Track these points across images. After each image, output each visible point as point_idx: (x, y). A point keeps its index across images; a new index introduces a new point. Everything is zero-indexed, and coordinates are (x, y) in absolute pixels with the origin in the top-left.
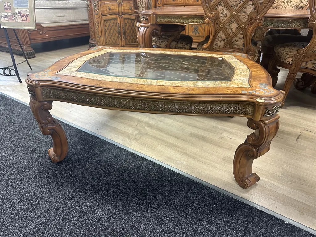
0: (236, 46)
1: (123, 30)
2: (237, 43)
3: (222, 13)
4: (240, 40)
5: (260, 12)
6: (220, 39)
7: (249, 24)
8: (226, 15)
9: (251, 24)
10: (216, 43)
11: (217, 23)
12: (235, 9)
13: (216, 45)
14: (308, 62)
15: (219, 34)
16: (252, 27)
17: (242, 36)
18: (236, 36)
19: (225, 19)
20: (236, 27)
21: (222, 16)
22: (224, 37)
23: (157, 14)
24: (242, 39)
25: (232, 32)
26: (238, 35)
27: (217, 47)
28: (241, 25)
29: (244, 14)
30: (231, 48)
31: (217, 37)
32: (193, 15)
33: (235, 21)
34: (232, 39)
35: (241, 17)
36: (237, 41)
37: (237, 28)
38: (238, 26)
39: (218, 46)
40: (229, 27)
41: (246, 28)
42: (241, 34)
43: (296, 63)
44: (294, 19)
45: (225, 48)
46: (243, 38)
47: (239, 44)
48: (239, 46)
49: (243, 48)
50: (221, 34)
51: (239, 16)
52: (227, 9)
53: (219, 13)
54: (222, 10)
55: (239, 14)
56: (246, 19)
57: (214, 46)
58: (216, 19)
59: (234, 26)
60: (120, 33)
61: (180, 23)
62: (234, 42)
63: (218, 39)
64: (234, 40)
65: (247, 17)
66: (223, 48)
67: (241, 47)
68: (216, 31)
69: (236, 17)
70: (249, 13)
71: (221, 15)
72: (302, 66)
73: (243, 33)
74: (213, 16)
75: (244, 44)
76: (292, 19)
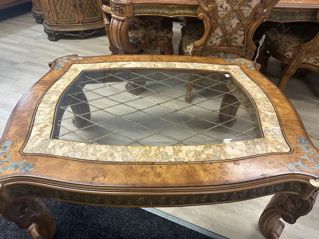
0: (234, 44)
1: (78, 3)
2: (236, 40)
3: (221, 7)
4: (240, 37)
5: (267, 5)
6: (217, 36)
7: (252, 20)
8: (226, 9)
9: (255, 19)
10: (211, 40)
11: (214, 18)
12: (238, 2)
13: (211, 43)
14: (310, 58)
15: (216, 31)
16: (256, 23)
17: (242, 33)
18: (236, 33)
19: (225, 13)
20: (236, 23)
21: (221, 10)
22: (221, 34)
23: (134, 4)
24: (242, 36)
25: (231, 29)
26: (239, 32)
27: (212, 45)
28: (243, 21)
29: (248, 8)
30: (228, 47)
31: (213, 34)
32: (182, 5)
33: (236, 16)
34: (231, 37)
35: (244, 12)
36: (236, 39)
37: (238, 24)
38: (240, 21)
39: (214, 44)
40: (229, 23)
41: (248, 23)
42: (242, 30)
43: (297, 58)
44: (301, 10)
45: (221, 46)
46: (244, 34)
47: (238, 42)
48: (238, 44)
49: (242, 45)
50: (218, 31)
51: (241, 11)
52: (228, 2)
53: (217, 5)
54: (221, 2)
55: (242, 8)
56: (249, 14)
57: (209, 44)
58: (213, 14)
59: (235, 22)
60: (75, 6)
61: (164, 14)
62: (233, 39)
63: (214, 36)
64: (233, 37)
65: (251, 11)
66: (219, 46)
67: (240, 44)
68: (212, 28)
69: (239, 11)
70: (254, 7)
71: (219, 9)
72: (303, 62)
73: (244, 30)
74: (210, 10)
75: (244, 41)
76: (299, 10)
